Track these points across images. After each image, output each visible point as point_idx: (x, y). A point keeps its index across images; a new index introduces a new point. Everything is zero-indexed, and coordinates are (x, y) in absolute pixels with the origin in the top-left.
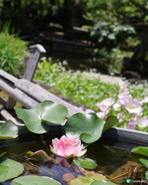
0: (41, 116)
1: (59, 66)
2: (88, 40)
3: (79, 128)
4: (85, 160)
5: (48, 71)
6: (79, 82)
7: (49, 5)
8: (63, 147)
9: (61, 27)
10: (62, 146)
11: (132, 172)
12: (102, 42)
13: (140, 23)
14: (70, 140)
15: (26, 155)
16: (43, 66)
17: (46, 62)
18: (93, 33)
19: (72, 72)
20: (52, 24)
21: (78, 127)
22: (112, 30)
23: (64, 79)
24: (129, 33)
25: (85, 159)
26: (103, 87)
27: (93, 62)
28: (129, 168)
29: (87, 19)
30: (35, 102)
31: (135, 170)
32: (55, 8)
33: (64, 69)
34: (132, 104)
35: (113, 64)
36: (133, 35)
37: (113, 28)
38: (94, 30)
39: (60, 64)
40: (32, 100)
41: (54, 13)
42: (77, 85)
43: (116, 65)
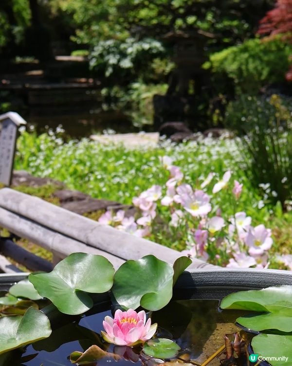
0: (72, 281)
1: (51, 136)
2: (87, 77)
3: (134, 287)
4: (159, 344)
5: (34, 150)
6: (90, 157)
7: (7, 26)
8: (122, 330)
9: (36, 61)
10: (120, 330)
11: (232, 346)
12: (111, 75)
13: (170, 34)
14: (129, 316)
15: (72, 359)
16: (24, 142)
17: (26, 134)
18: (93, 63)
19: (75, 144)
20: (18, 59)
21: (132, 284)
22: (126, 52)
23: (64, 159)
24: (154, 51)
25: (158, 342)
26: (132, 159)
27: (103, 112)
28: (225, 339)
29: (79, 42)
30: (35, 225)
31: (235, 342)
32: (17, 29)
33: (59, 141)
34: (195, 201)
35: (138, 109)
36: (160, 55)
37: (126, 49)
38: (94, 57)
39: (51, 133)
40: (29, 223)
41: (18, 39)
42: (88, 164)
43: (143, 110)
